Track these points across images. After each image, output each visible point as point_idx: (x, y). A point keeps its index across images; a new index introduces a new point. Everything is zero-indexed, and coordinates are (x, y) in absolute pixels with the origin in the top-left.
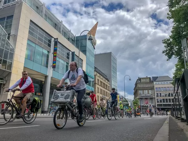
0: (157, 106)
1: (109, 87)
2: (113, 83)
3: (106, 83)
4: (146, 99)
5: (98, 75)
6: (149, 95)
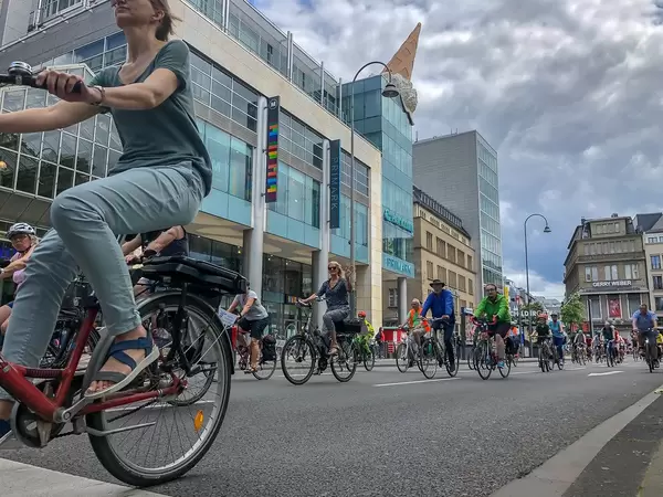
1: (469, 257)
2: (484, 243)
3: (463, 248)
4: (614, 297)
5: (429, 216)
6: (622, 283)
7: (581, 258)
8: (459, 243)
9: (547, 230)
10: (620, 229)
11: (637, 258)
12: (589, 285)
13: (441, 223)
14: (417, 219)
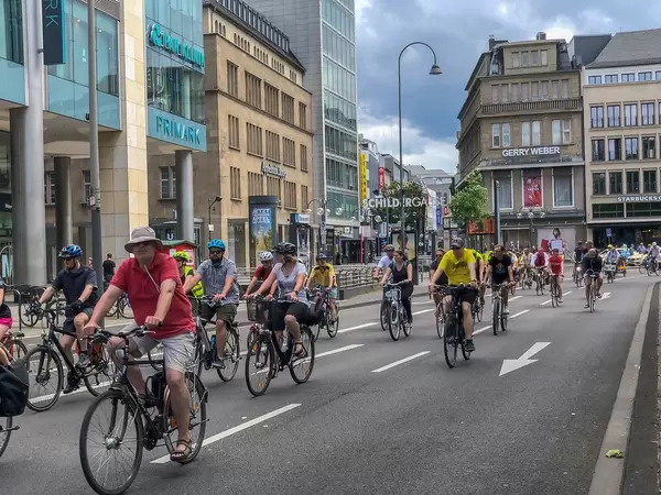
0: (595, 216)
1: (302, 106)
2: (328, 78)
3: (283, 86)
4: (532, 173)
5: (231, 32)
6: (547, 151)
7: (485, 108)
8: (285, 80)
9: (435, 70)
10: (547, 60)
11: (570, 110)
12: (496, 155)
13: (253, 44)
14: (209, 38)
